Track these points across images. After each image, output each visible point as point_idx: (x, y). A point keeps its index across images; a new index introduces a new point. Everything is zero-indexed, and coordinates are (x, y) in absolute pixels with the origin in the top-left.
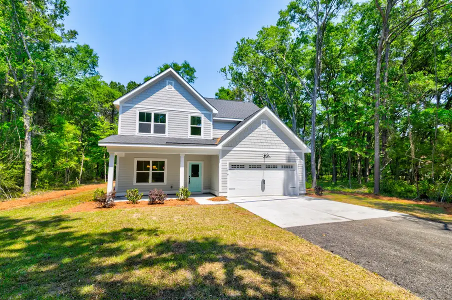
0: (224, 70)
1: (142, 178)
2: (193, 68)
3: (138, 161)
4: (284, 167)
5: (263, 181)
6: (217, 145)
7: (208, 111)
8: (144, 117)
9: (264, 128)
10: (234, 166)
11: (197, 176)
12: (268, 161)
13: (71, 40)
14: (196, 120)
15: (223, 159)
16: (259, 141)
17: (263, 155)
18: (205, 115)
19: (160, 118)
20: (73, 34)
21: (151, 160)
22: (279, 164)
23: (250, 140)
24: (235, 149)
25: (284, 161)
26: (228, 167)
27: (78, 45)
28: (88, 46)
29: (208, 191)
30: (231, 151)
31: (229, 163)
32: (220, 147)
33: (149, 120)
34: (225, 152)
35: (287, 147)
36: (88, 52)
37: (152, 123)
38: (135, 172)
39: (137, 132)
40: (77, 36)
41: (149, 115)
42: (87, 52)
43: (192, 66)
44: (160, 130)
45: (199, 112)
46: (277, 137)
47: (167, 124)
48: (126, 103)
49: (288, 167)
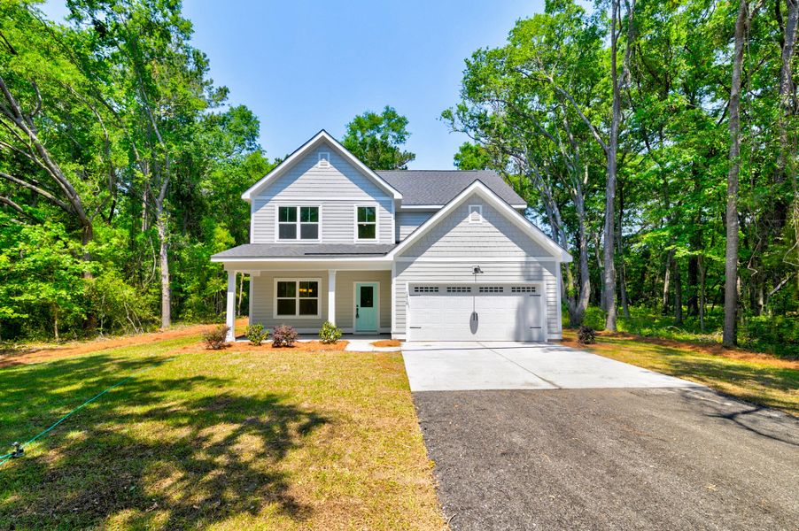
0: (447, 115)
1: (285, 308)
2: (404, 118)
3: (279, 283)
4: (516, 290)
5: (475, 317)
6: (386, 254)
7: (387, 196)
8: (286, 214)
9: (475, 220)
10: (419, 290)
11: (371, 305)
12: (482, 280)
13: (220, 103)
14: (366, 214)
15: (398, 278)
16: (465, 244)
17: (473, 270)
18: (382, 203)
19: (311, 214)
20: (224, 92)
21: (298, 281)
22: (507, 285)
23: (447, 244)
24: (419, 259)
25: (517, 280)
26: (407, 290)
27: (232, 109)
28: (244, 107)
29: (384, 330)
30: (412, 263)
31: (410, 285)
32: (390, 257)
33: (293, 218)
34: (402, 266)
35: (524, 254)
36: (246, 116)
37: (298, 223)
38: (276, 299)
39: (276, 239)
40: (228, 95)
41: (293, 210)
42: (243, 117)
43: (400, 115)
44: (310, 232)
45: (371, 198)
46: (501, 234)
47: (320, 223)
48: (259, 195)
49: (527, 290)
